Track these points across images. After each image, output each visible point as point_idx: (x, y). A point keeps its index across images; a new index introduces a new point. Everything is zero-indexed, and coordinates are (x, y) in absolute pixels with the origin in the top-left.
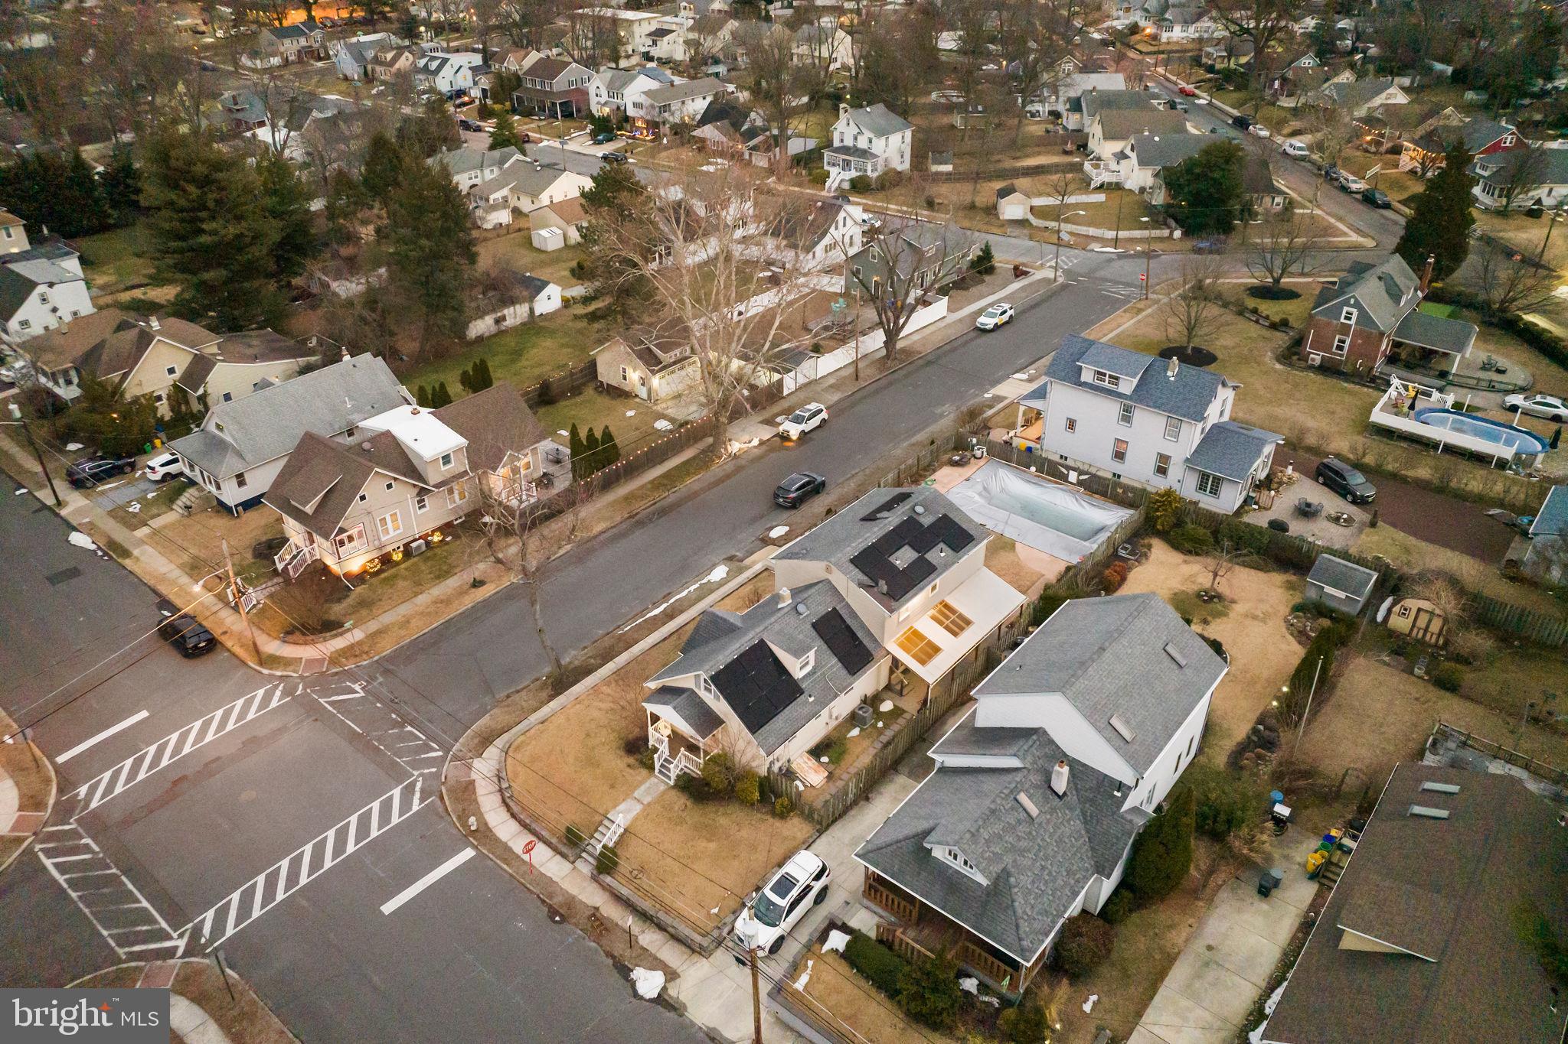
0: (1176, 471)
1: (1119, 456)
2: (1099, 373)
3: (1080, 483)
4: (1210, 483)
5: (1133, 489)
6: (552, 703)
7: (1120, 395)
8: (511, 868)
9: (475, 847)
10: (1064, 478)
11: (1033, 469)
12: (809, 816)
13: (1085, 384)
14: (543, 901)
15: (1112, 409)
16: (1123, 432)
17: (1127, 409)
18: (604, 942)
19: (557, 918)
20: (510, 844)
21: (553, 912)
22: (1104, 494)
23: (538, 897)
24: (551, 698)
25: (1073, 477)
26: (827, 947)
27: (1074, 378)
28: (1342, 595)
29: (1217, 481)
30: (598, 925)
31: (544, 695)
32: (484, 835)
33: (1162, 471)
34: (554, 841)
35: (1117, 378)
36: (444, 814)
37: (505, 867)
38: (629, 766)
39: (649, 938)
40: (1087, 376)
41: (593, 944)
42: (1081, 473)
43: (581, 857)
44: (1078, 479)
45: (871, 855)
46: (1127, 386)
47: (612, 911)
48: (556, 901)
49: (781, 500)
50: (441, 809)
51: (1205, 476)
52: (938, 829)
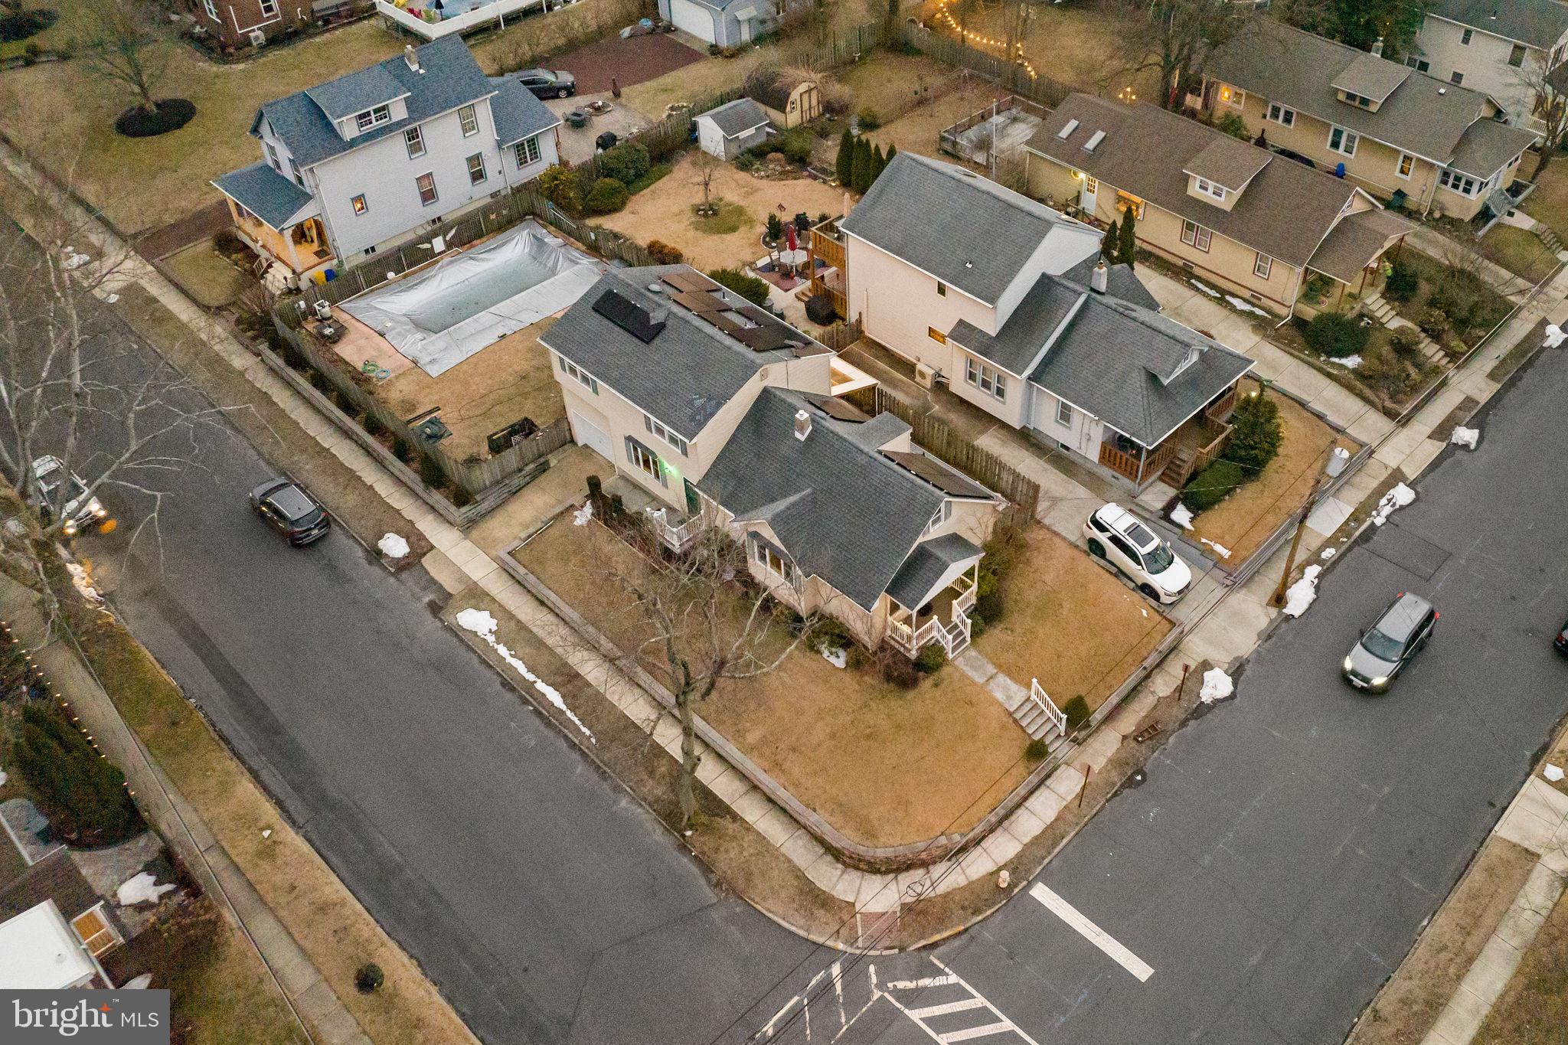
0: (491, 167)
1: (428, 196)
2: (361, 117)
3: (449, 245)
4: (526, 152)
5: (503, 205)
6: (748, 818)
7: (400, 124)
8: (1068, 833)
9: (1030, 885)
10: (430, 254)
11: (391, 275)
13: (353, 143)
14: (1115, 795)
15: (398, 144)
16: (421, 165)
17: (413, 135)
18: (1170, 728)
19: (1139, 778)
20: (1027, 840)
21: (1130, 783)
22: (480, 235)
23: (1108, 801)
24: (735, 817)
25: (438, 244)
26: (1188, 526)
27: (334, 144)
28: (751, 131)
29: (532, 142)
30: (1150, 733)
33: (478, 176)
34: (1034, 779)
35: (383, 108)
36: (965, 937)
37: (1065, 841)
39: (1163, 686)
40: (349, 129)
41: (1171, 740)
42: (441, 233)
43: (1055, 755)
44: (447, 242)
45: (1155, 432)
46: (398, 111)
47: (1128, 722)
48: (1117, 779)
49: (315, 532)
50: (957, 943)
51: (519, 147)
52: (1151, 366)
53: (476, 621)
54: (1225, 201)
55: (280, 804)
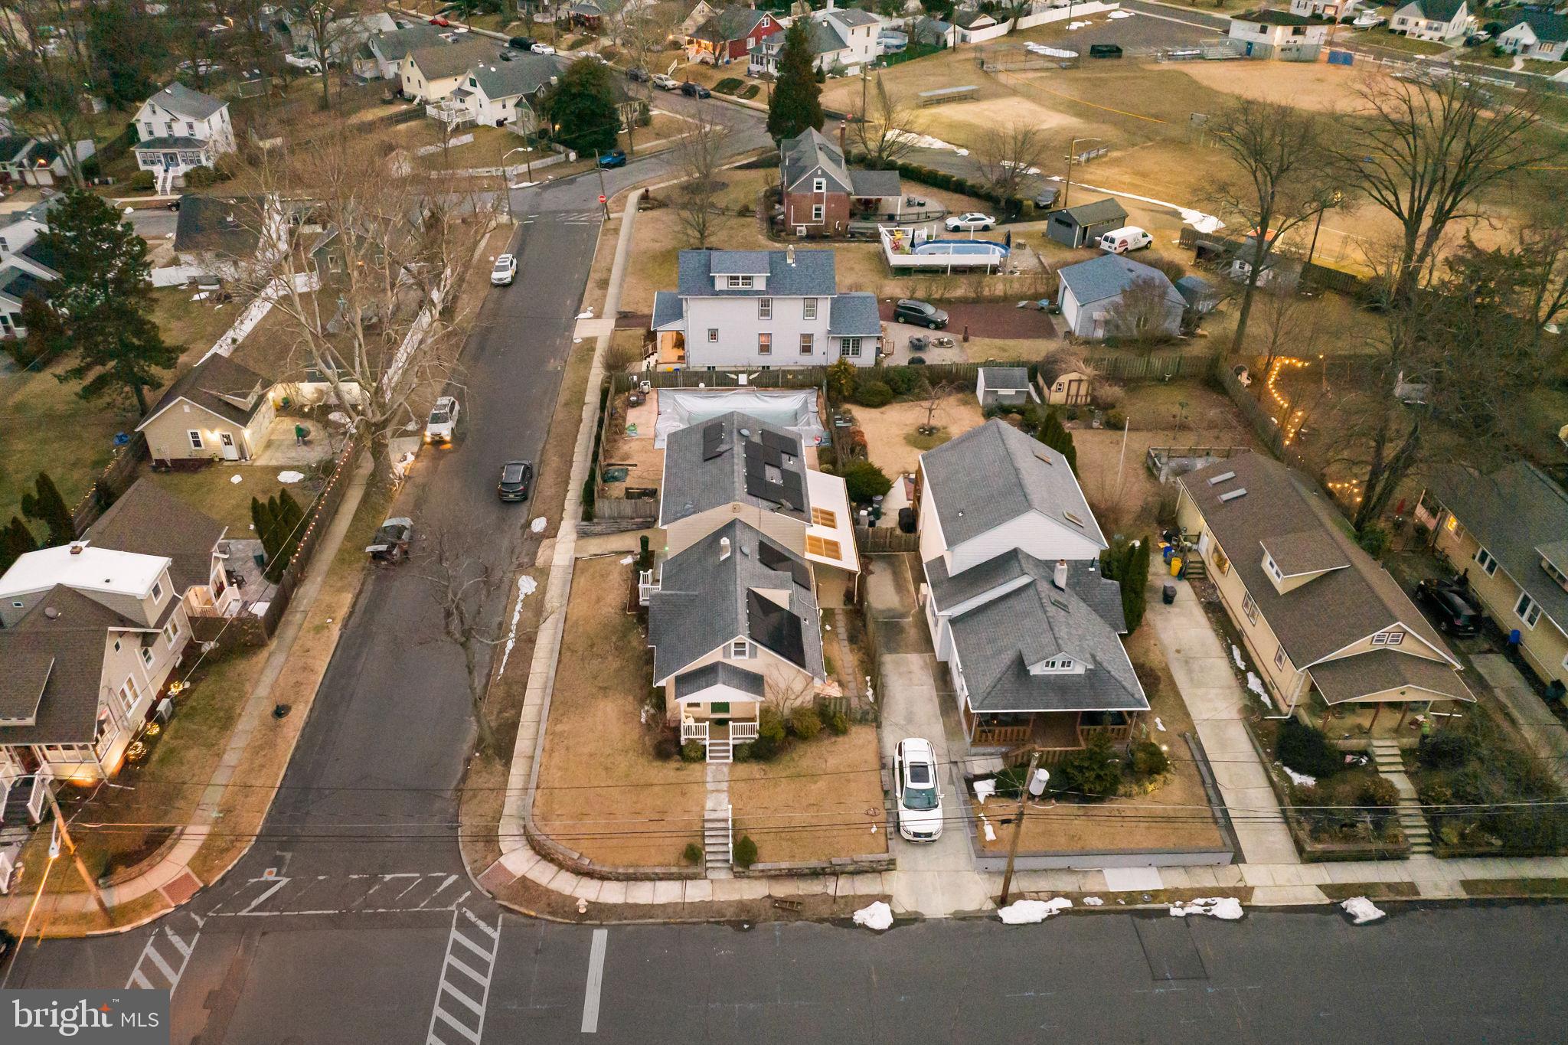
0: (819, 346)
1: (765, 349)
2: (732, 278)
3: (751, 383)
4: (850, 345)
5: (801, 372)
6: (513, 770)
7: (757, 292)
8: (657, 917)
9: (600, 926)
10: (735, 384)
11: (702, 385)
12: (863, 720)
13: (722, 292)
14: (718, 923)
15: (752, 306)
16: (765, 326)
17: (765, 303)
18: (808, 914)
19: (746, 926)
20: (630, 901)
21: (737, 925)
22: (775, 385)
23: (708, 922)
24: (507, 765)
25: (743, 379)
26: (981, 798)
27: (707, 288)
28: (1011, 392)
29: (857, 342)
30: (788, 907)
31: (498, 766)
32: (599, 912)
33: (806, 349)
34: (674, 870)
35: (749, 278)
36: (531, 921)
37: (651, 920)
38: (678, 769)
39: (837, 887)
40: (721, 284)
41: (799, 923)
42: (750, 373)
43: (707, 869)
44: (749, 380)
45: (986, 702)
46: (759, 284)
47: (783, 890)
48: (730, 914)
49: (512, 496)
50: (523, 920)
51: (846, 341)
52: (1025, 652)
53: (527, 585)
54: (1282, 583)
55: (351, 614)
